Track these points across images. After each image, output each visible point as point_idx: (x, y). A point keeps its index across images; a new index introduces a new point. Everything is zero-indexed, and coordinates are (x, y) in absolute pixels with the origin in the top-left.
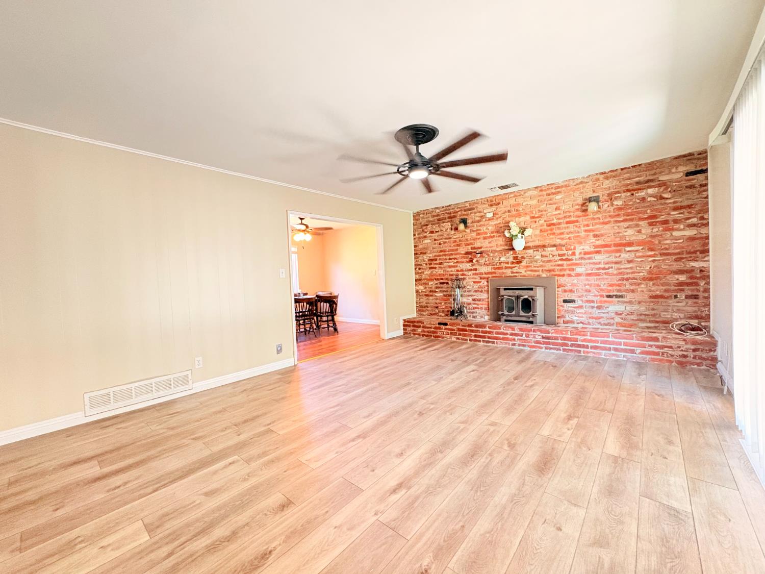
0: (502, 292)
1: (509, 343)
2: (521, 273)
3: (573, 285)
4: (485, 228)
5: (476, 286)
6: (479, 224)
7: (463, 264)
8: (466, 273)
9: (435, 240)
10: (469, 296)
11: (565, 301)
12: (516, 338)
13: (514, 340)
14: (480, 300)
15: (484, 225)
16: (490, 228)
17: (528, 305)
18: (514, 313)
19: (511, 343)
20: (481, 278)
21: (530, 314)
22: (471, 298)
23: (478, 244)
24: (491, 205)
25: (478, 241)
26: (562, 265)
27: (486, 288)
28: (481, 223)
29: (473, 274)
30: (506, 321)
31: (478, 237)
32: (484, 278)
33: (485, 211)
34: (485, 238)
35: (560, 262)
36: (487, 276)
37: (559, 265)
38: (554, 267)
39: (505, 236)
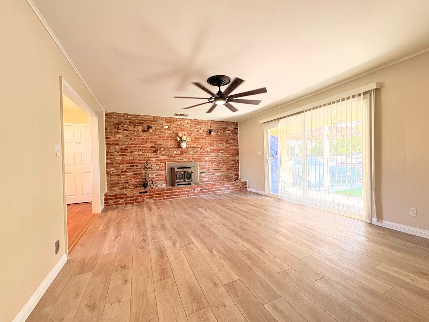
0: (176, 170)
1: (186, 196)
2: (183, 160)
3: (204, 166)
4: (163, 134)
5: (158, 167)
6: (159, 131)
7: (149, 154)
8: (151, 159)
9: (127, 136)
10: (153, 173)
11: (201, 173)
12: (189, 192)
13: (188, 194)
14: (160, 175)
15: (163, 132)
16: (167, 134)
17: (189, 176)
18: (183, 180)
19: (186, 195)
20: (161, 162)
21: (190, 180)
22: (154, 175)
23: (159, 143)
24: (167, 122)
25: (159, 141)
26: (200, 157)
27: (164, 168)
28: (161, 131)
29: (156, 160)
30: (178, 185)
31: (160, 138)
32: (163, 162)
33: (164, 124)
34: (163, 140)
35: (199, 155)
36: (165, 161)
37: (199, 157)
38: (197, 157)
39: (176, 140)
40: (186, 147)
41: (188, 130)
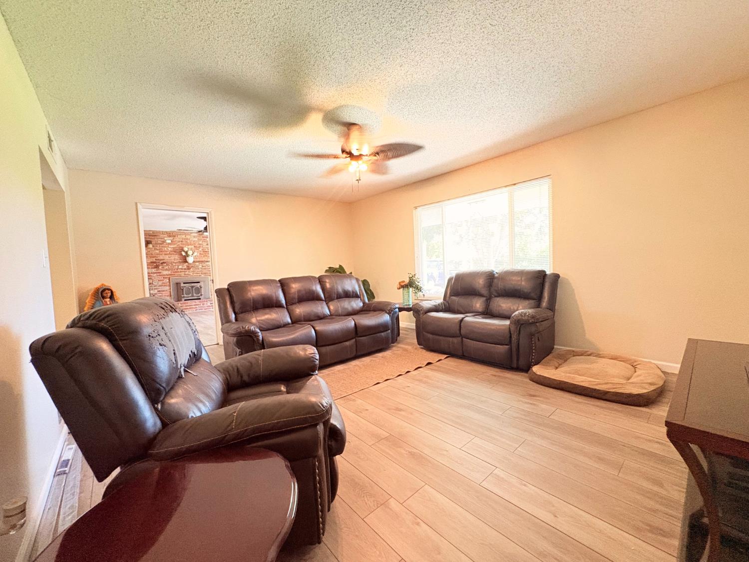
0: (182, 285)
2: (190, 274)
4: (165, 249)
5: (160, 283)
6: (161, 245)
8: (152, 275)
10: (155, 289)
12: (197, 306)
13: (196, 308)
14: (164, 291)
15: (165, 247)
16: (170, 249)
17: (198, 290)
18: (190, 295)
19: (194, 309)
20: (164, 278)
21: (199, 295)
22: (156, 291)
23: (161, 257)
24: (170, 236)
25: (161, 256)
27: (168, 283)
28: (163, 245)
29: (157, 276)
30: (185, 300)
31: (161, 253)
32: (166, 278)
33: (165, 239)
34: (165, 254)
36: (168, 276)
39: (181, 255)
40: (194, 262)
41: (195, 244)
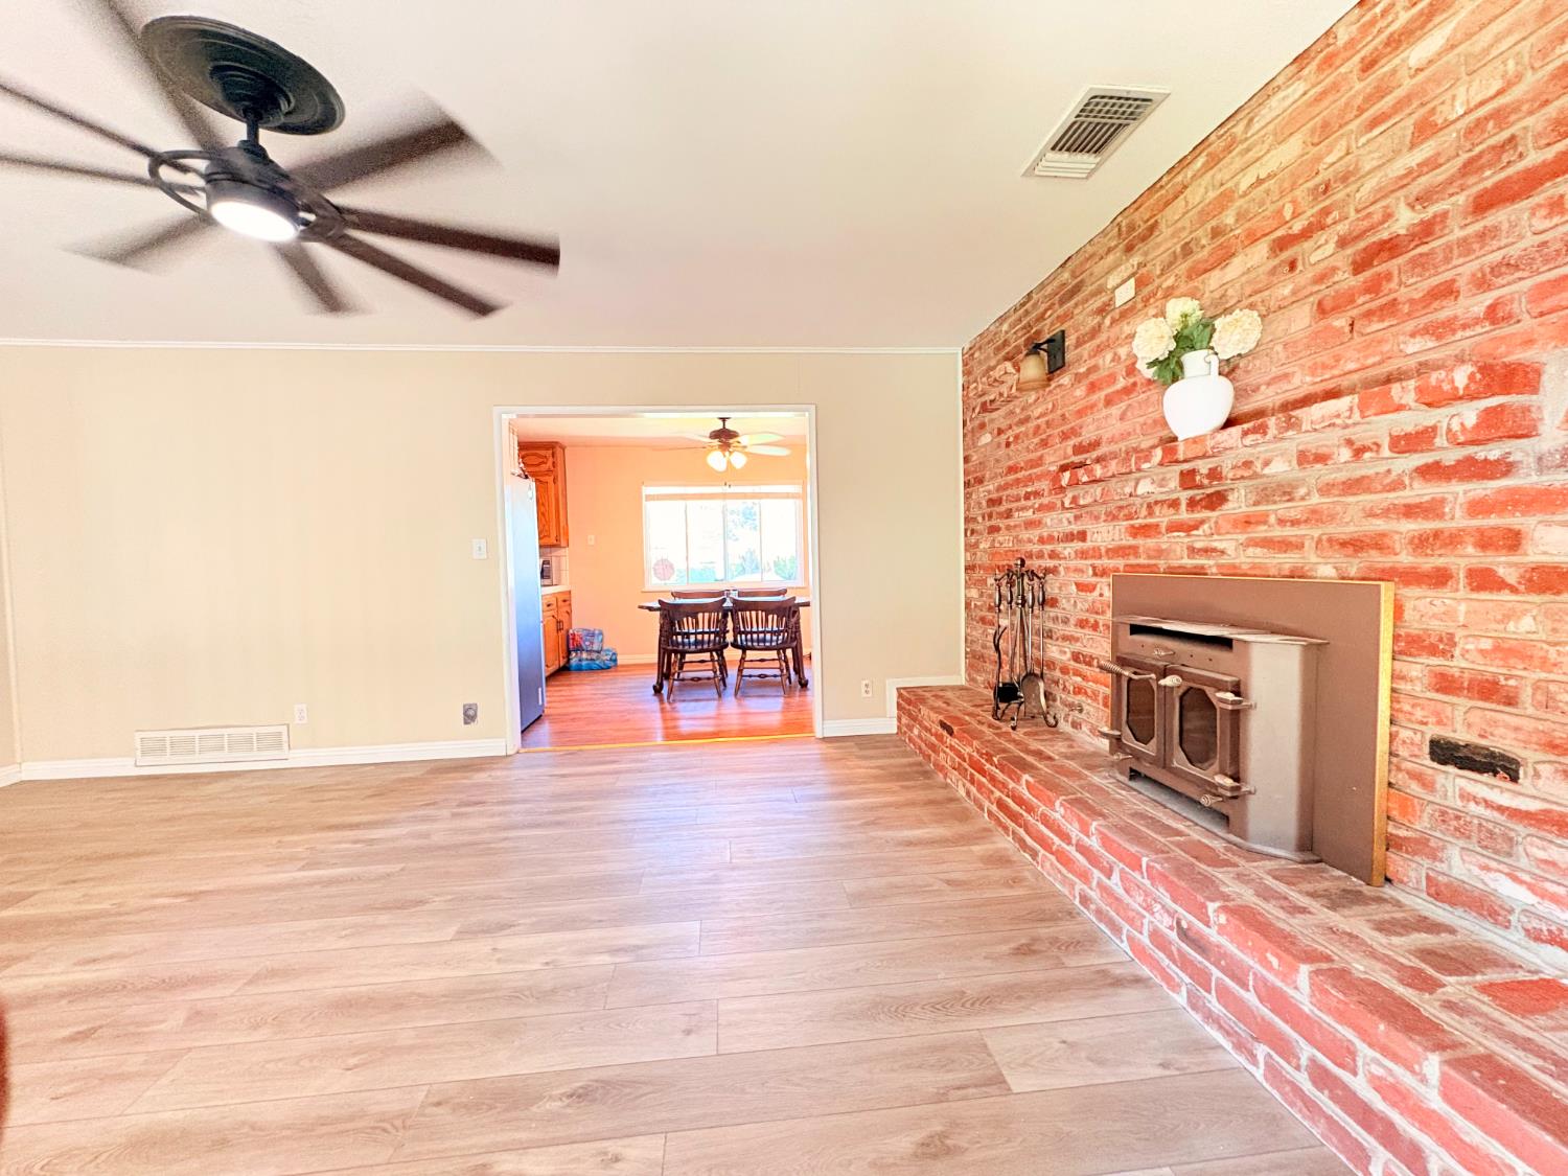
0: (1125, 644)
2: (1223, 552)
4: (1108, 357)
5: (1083, 603)
6: (1093, 344)
9: (1000, 431)
10: (1064, 638)
11: (1445, 752)
14: (1091, 661)
18: (1152, 748)
20: (1096, 572)
21: (1210, 773)
22: (1069, 649)
23: (1089, 432)
24: (1130, 248)
25: (1091, 418)
27: (1109, 613)
29: (1077, 555)
31: (1093, 398)
32: (1104, 573)
33: (1112, 282)
34: (1108, 402)
35: (1422, 491)
36: (1112, 563)
